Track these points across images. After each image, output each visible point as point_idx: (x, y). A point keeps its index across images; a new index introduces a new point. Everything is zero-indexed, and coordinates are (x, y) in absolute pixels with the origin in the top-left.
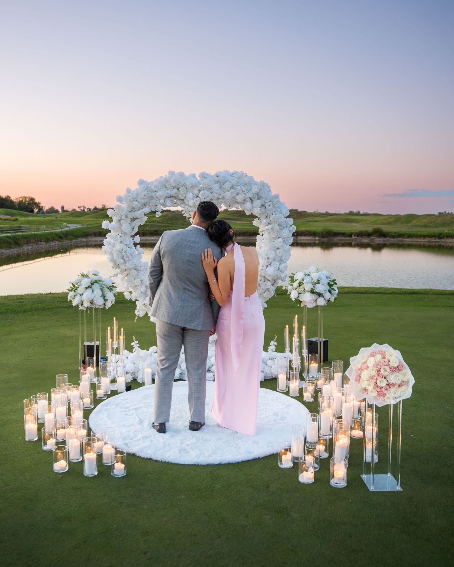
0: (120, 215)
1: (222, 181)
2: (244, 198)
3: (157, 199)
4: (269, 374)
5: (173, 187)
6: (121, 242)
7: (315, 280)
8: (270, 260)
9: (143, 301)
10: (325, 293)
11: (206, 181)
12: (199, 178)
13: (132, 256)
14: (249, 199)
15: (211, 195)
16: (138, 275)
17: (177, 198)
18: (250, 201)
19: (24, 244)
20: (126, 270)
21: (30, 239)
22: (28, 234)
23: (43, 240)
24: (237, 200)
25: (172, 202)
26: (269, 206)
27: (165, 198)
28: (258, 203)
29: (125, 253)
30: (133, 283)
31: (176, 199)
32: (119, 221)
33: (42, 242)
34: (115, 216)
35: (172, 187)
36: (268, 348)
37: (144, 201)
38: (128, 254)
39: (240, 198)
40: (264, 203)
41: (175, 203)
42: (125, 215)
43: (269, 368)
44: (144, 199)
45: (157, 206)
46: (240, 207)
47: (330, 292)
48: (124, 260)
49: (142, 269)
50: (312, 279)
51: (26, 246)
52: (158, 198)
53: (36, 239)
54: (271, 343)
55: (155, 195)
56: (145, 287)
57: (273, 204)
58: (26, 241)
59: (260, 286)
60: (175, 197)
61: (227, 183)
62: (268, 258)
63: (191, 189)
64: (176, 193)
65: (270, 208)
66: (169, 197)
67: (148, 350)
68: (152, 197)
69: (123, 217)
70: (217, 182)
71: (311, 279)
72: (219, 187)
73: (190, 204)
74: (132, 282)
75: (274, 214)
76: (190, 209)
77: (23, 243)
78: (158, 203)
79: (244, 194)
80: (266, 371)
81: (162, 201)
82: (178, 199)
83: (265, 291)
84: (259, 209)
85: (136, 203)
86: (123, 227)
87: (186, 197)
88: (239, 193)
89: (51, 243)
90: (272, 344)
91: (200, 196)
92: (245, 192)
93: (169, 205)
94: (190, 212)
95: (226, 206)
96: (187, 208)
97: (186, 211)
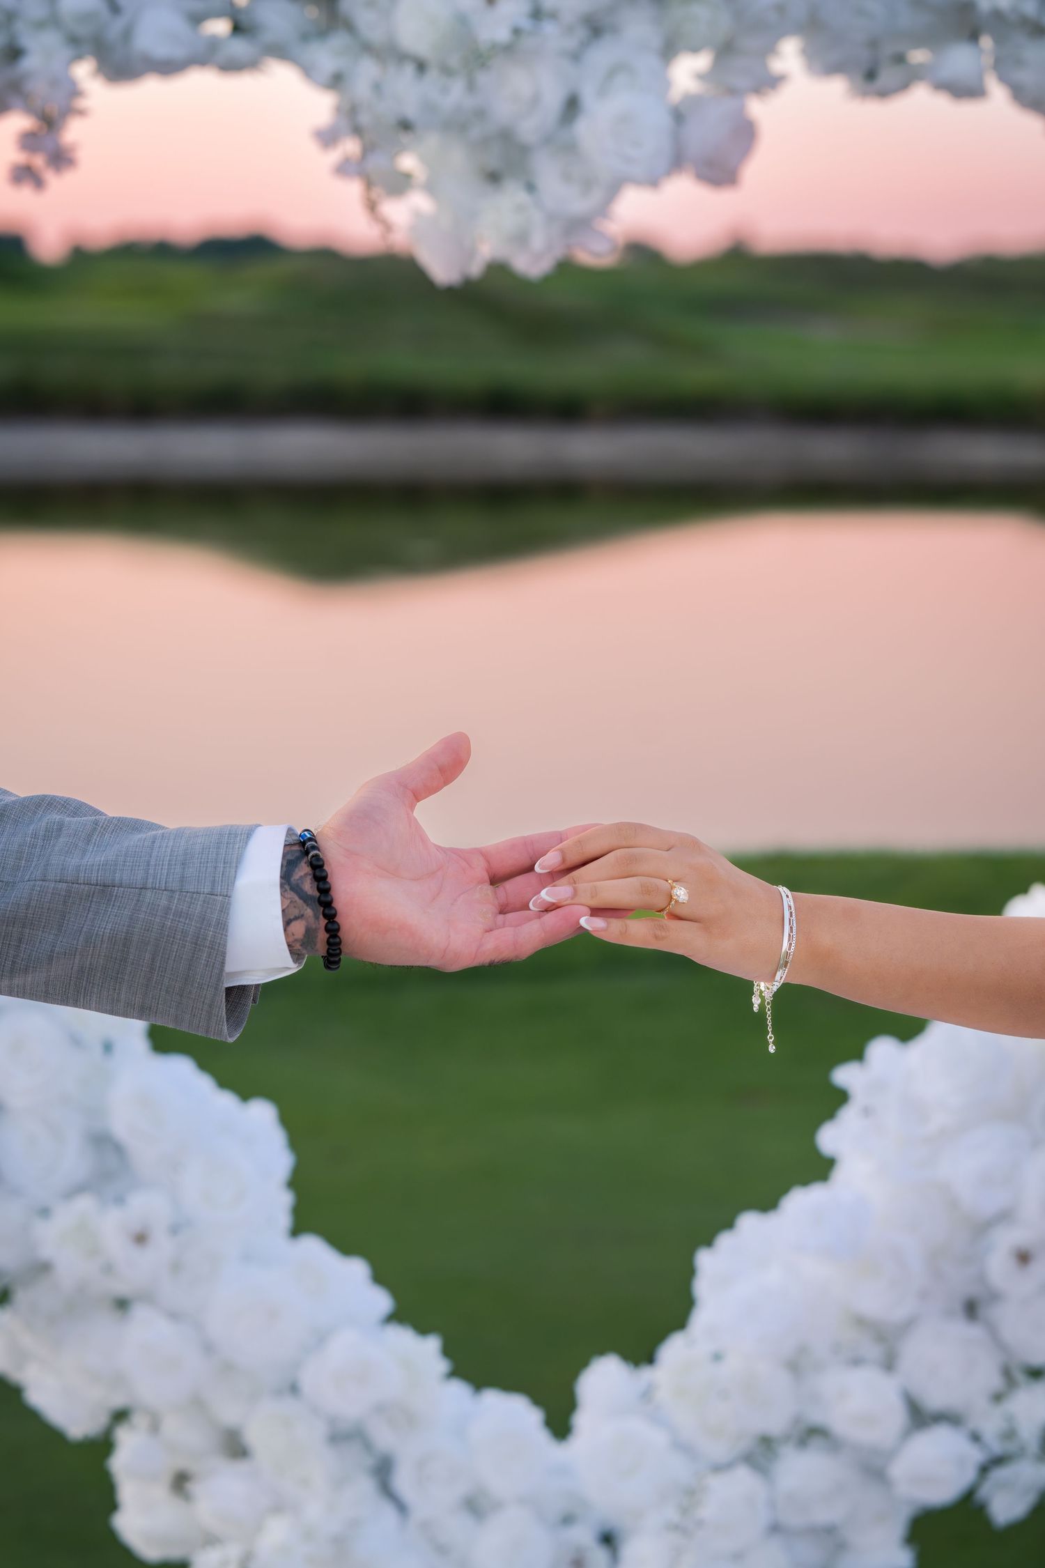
46: (1004, 80)
76: (408, 89)
93: (161, 50)
94: (406, 126)
95: (832, 69)
96: (377, 87)
97: (364, 119)
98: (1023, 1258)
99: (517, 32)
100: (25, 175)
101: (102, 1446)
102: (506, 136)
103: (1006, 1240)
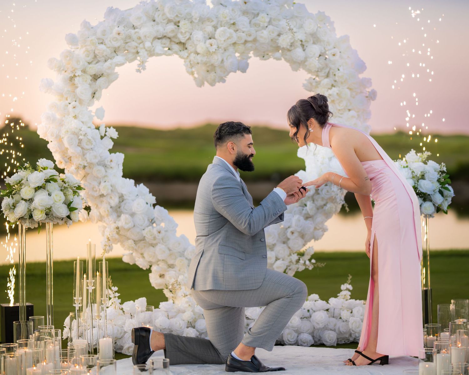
0: (73, 68)
1: (253, 11)
2: (292, 41)
3: (139, 41)
4: (345, 333)
5: (166, 21)
6: (75, 117)
7: (419, 174)
9: (115, 223)
10: (434, 194)
11: (227, 11)
12: (211, 6)
13: (95, 141)
14: (300, 42)
15: (234, 35)
16: (104, 177)
17: (173, 39)
18: (301, 46)
20: (84, 167)
24: (279, 45)
26: (334, 55)
27: (153, 40)
28: (315, 49)
29: (84, 135)
30: (96, 191)
31: (171, 41)
32: (72, 79)
34: (63, 70)
35: (164, 20)
36: (338, 295)
37: (116, 44)
38: (90, 138)
39: (284, 41)
40: (323, 51)
41: (169, 49)
42: (82, 69)
43: (344, 323)
44: (117, 40)
45: (140, 54)
46: (284, 58)
47: (441, 192)
48: (82, 148)
49: (113, 164)
50: (413, 172)
52: (142, 38)
54: (343, 287)
55: (135, 33)
56: (118, 197)
57: (340, 52)
59: (318, 194)
60: (169, 38)
61: (261, 15)
63: (199, 26)
64: (173, 31)
65: (337, 57)
66: (159, 39)
67: (134, 302)
68: (130, 37)
69: (79, 73)
70: (245, 13)
71: (410, 172)
72: (248, 21)
73: (199, 50)
74: (95, 189)
75: (341, 69)
76: (199, 58)
78: (141, 48)
79: (292, 35)
80: (339, 328)
81: (148, 44)
82: (175, 42)
83: (327, 203)
84: (317, 59)
85: (102, 47)
86: (78, 91)
87: (189, 39)
88: (282, 33)
90: (345, 288)
91: (217, 36)
92: (295, 30)
93: (160, 52)
94: (198, 63)
95: (257, 56)
96: (194, 57)
97: (192, 62)
98: (293, 233)
99: (216, 50)
100: (138, 71)
101: (149, 271)
102: (212, 65)
103: (290, 230)
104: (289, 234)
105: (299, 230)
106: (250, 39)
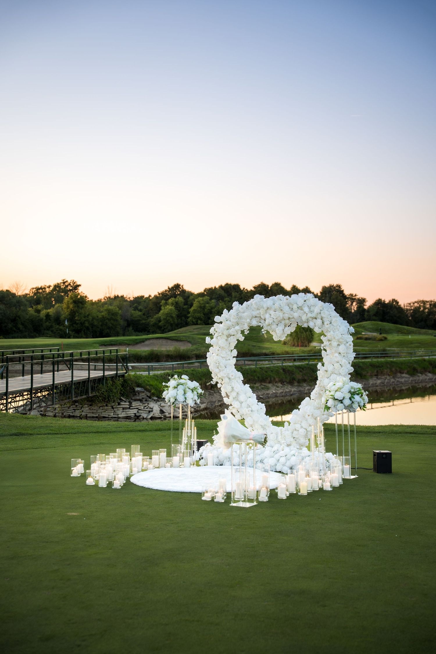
0: (218, 332)
3: (245, 319)
8: (329, 372)
13: (226, 366)
14: (312, 319)
18: (315, 320)
19: (371, 376)
21: (381, 369)
22: (382, 361)
23: (406, 371)
25: (257, 322)
27: (252, 318)
28: (318, 322)
33: (403, 373)
38: (222, 365)
41: (260, 322)
44: (234, 319)
45: (245, 325)
51: (375, 378)
53: (393, 369)
58: (376, 371)
60: (259, 317)
62: (326, 371)
64: (259, 314)
65: (328, 326)
66: (254, 318)
68: (242, 317)
73: (266, 323)
75: (332, 332)
77: (369, 374)
78: (245, 322)
81: (248, 320)
85: (228, 322)
87: (265, 317)
89: (419, 376)
104: (307, 416)
105: (311, 414)
106: (291, 317)
